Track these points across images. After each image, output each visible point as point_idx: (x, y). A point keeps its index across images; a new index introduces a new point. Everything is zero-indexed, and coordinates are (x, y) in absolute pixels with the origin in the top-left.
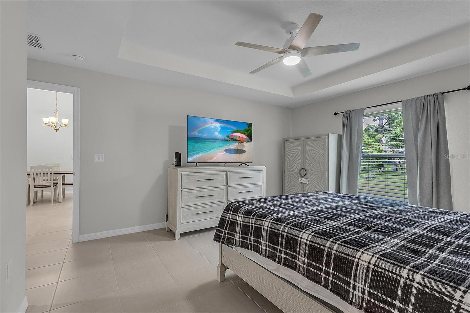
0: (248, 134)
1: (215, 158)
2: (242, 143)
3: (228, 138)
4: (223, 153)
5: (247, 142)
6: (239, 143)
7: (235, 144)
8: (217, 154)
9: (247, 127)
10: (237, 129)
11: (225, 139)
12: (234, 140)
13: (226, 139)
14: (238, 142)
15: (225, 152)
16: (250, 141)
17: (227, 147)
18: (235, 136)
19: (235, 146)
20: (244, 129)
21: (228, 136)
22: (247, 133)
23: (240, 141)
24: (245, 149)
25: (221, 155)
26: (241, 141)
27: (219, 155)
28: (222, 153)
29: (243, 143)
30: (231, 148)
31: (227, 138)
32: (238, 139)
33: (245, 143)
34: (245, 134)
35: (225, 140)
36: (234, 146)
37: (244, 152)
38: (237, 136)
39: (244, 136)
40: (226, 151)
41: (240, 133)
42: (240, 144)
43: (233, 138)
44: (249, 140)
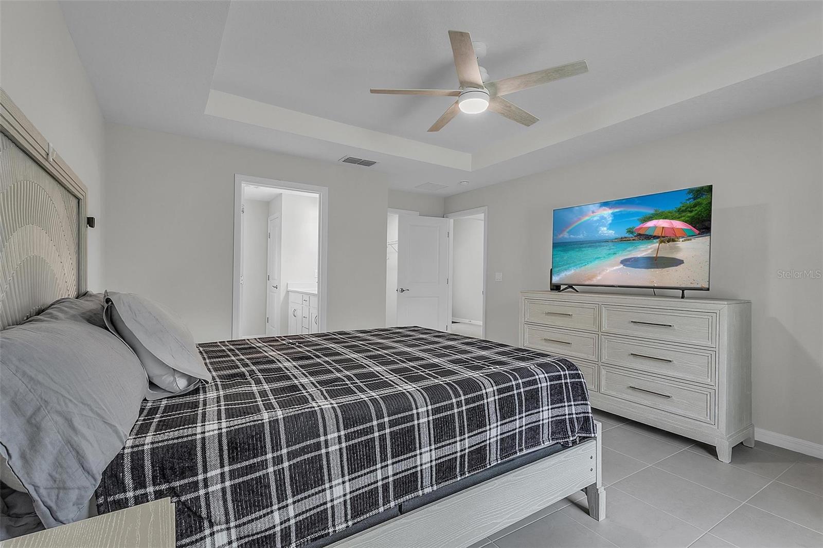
0: (693, 218)
1: (599, 278)
2: (670, 243)
3: (631, 235)
4: (617, 267)
5: (688, 237)
6: (661, 242)
7: (649, 247)
8: (603, 270)
9: (690, 199)
10: (656, 211)
11: (622, 238)
12: (647, 237)
13: (625, 237)
14: (658, 240)
15: (622, 266)
16: (699, 234)
17: (627, 255)
18: (649, 227)
19: (649, 251)
20: (679, 206)
21: (630, 231)
22: (689, 214)
23: (664, 237)
24: (678, 256)
25: (614, 270)
26: (668, 238)
27: (608, 271)
28: (615, 268)
29: (673, 241)
30: (639, 256)
31: (627, 235)
32: (658, 233)
33: (681, 240)
34: (683, 218)
35: (622, 240)
36: (646, 250)
37: (677, 262)
38: (655, 227)
39: (678, 224)
40: (625, 262)
41: (665, 218)
42: (663, 244)
43: (641, 233)
44: (698, 232)
